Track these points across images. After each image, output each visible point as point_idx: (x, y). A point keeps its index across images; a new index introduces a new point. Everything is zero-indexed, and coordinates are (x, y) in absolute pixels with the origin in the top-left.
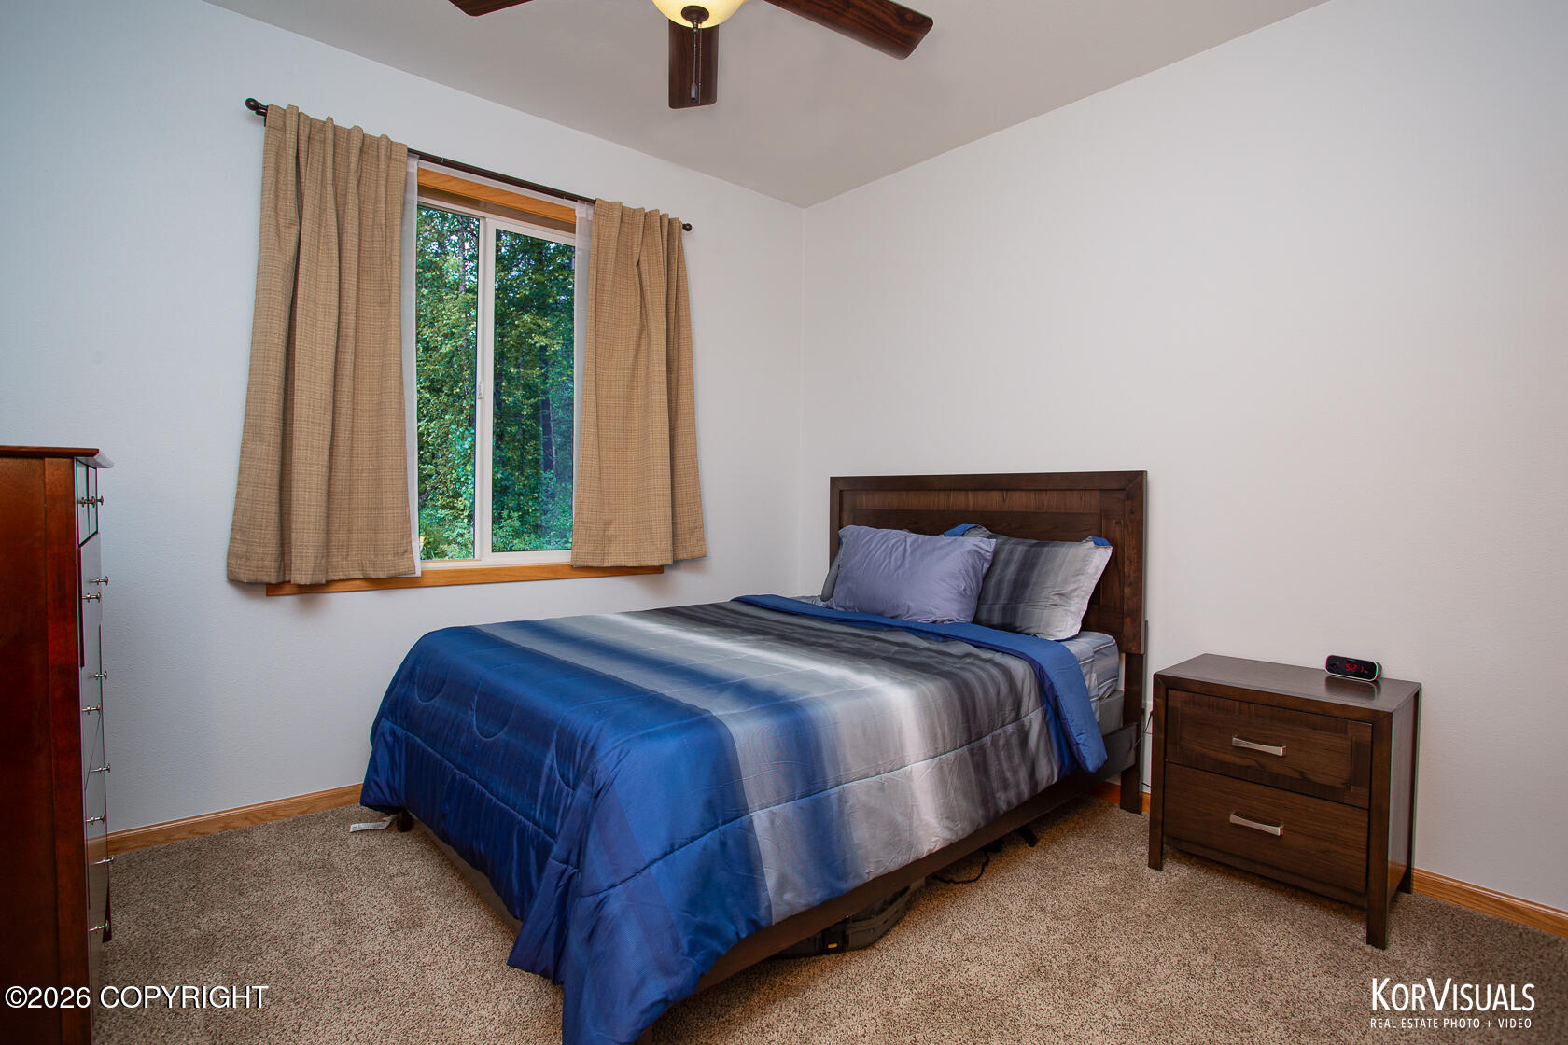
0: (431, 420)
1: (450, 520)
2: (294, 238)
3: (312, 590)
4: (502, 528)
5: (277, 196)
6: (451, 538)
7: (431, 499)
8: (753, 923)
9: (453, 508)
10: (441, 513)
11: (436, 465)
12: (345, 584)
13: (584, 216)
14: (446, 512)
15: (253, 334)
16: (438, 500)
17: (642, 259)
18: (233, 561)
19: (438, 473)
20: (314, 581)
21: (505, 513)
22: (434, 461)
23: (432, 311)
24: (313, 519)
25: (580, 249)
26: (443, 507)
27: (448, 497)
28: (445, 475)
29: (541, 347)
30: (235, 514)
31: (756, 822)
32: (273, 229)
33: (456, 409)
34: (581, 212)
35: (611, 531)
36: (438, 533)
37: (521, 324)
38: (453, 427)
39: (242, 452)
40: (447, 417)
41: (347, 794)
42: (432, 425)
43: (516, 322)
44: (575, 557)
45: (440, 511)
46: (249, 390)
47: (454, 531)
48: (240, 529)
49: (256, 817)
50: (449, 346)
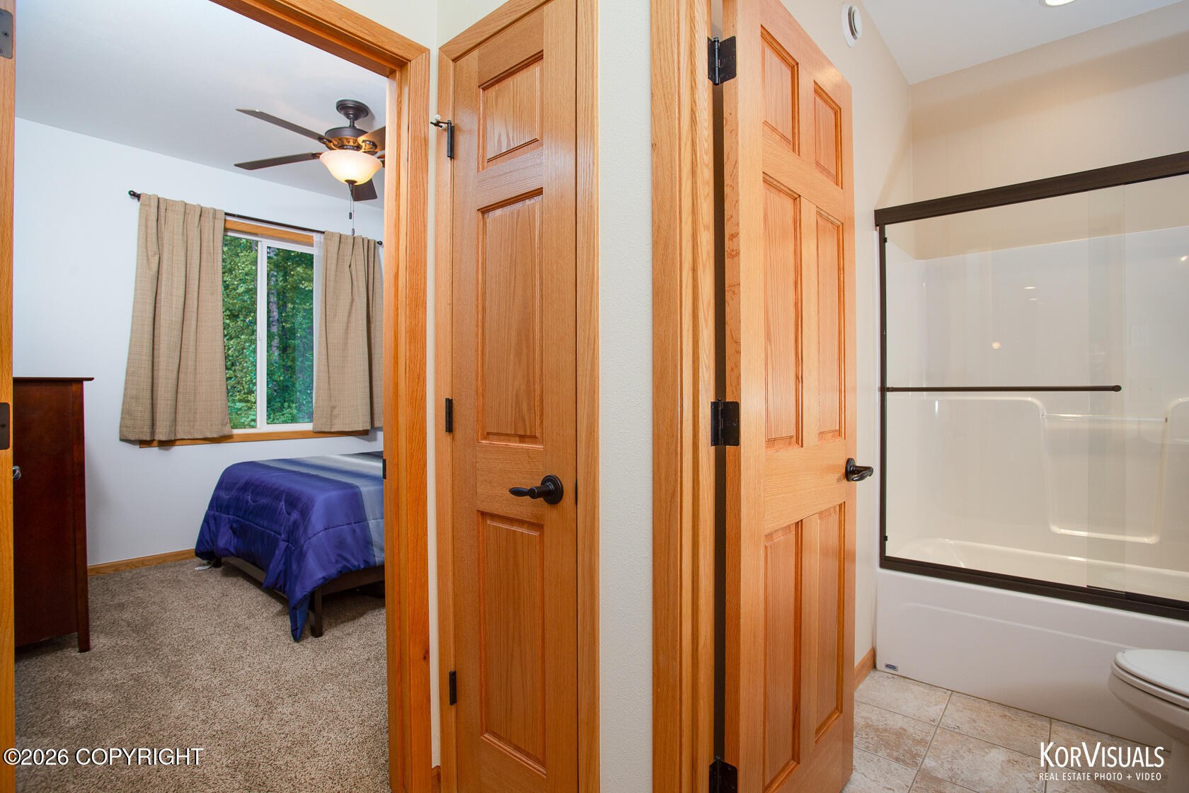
0: (231, 338)
1: (246, 410)
2: (157, 262)
3: (166, 444)
4: (283, 415)
5: (146, 240)
6: (246, 423)
7: (231, 396)
8: (366, 562)
9: (248, 401)
10: (239, 405)
11: (235, 371)
12: (184, 441)
13: (318, 239)
14: (244, 404)
15: (133, 312)
16: (236, 396)
17: (352, 263)
18: (125, 429)
19: (236, 377)
20: (169, 439)
21: (286, 404)
22: (233, 368)
23: (230, 263)
24: (169, 407)
25: (316, 256)
26: (240, 401)
27: (245, 393)
28: (242, 378)
29: (309, 290)
30: (123, 405)
31: (370, 524)
32: (145, 258)
33: (250, 331)
34: (316, 237)
35: (336, 412)
36: (236, 419)
37: (295, 274)
38: (247, 344)
39: (127, 373)
40: (243, 337)
41: (184, 554)
42: (232, 342)
43: (292, 273)
44: (315, 426)
45: (238, 404)
46: (131, 340)
47: (248, 418)
48: (126, 412)
49: (132, 565)
50: (243, 288)
